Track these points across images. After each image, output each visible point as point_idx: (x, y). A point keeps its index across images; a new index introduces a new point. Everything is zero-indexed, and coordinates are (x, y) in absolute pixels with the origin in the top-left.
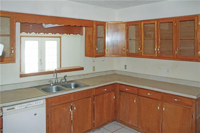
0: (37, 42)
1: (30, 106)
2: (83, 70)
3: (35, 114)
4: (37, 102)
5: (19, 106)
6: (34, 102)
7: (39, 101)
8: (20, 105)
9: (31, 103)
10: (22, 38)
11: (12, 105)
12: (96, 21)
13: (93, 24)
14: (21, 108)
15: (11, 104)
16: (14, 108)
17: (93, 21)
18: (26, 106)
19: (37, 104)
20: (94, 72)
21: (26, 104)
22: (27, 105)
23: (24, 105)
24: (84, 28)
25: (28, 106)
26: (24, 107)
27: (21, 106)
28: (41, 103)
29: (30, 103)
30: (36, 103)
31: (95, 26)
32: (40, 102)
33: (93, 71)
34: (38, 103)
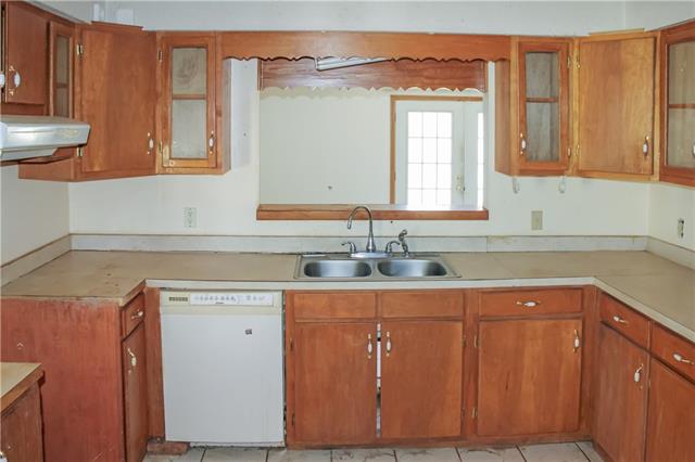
0: (449, 115)
1: (231, 302)
2: (487, 218)
3: (249, 332)
4: (252, 295)
5: (199, 295)
6: (244, 295)
7: (258, 295)
8: (204, 295)
9: (234, 295)
10: (398, 103)
11: (185, 290)
12: (520, 37)
13: (509, 49)
14: (203, 302)
15: (183, 287)
16: (186, 299)
17: (508, 38)
18: (219, 301)
19: (252, 302)
20: (537, 233)
21: (220, 295)
22: (223, 299)
23: (214, 295)
24: (491, 66)
25: (226, 302)
26: (214, 302)
27: (206, 299)
28: (264, 302)
29: (231, 295)
30: (249, 298)
31: (514, 56)
32: (261, 299)
33: (534, 228)
34: (255, 298)
